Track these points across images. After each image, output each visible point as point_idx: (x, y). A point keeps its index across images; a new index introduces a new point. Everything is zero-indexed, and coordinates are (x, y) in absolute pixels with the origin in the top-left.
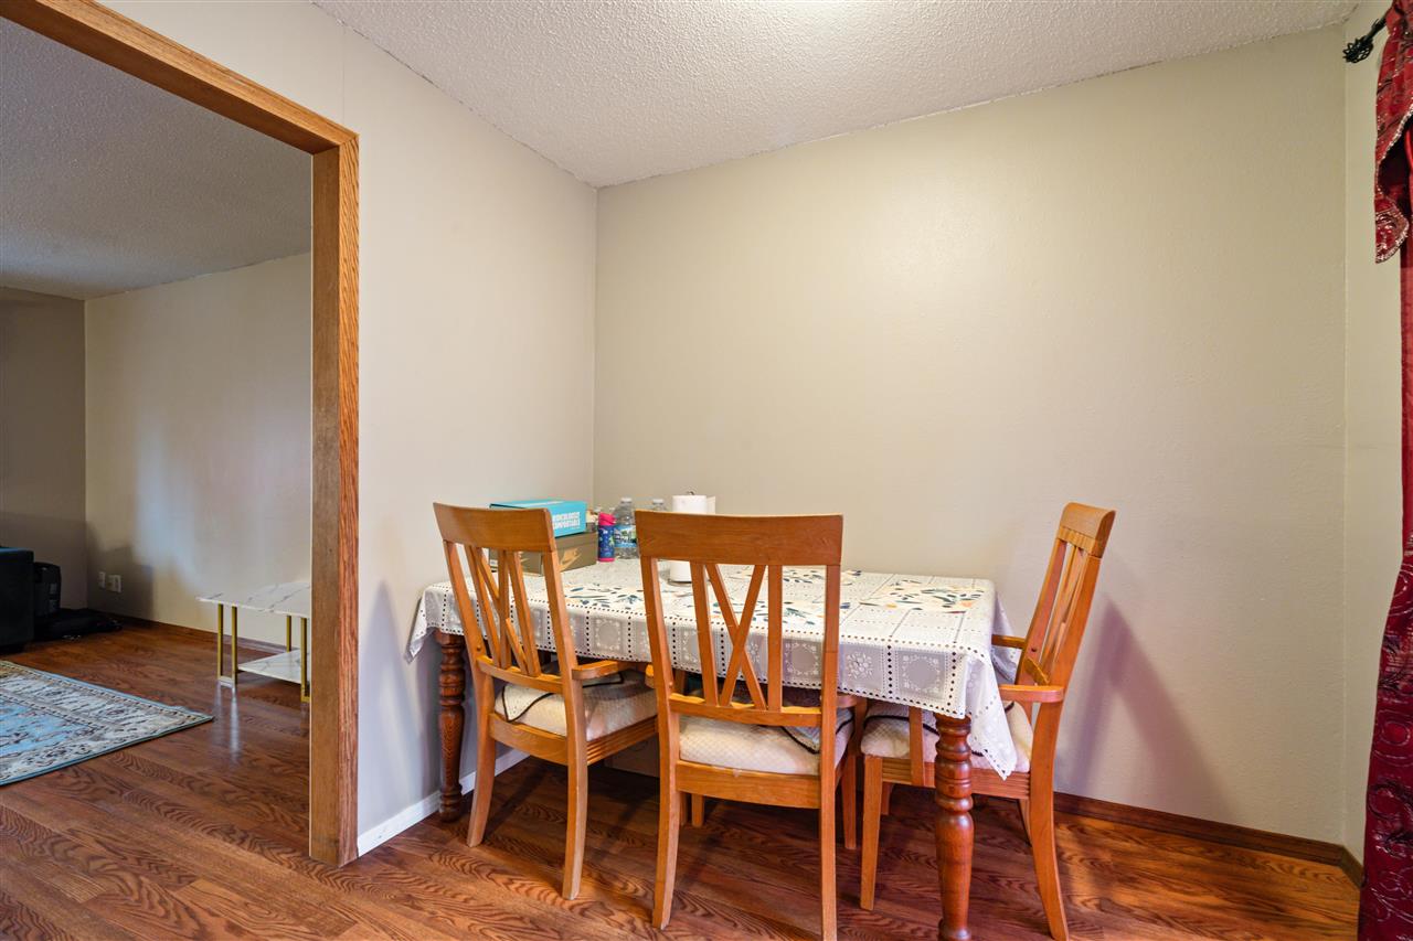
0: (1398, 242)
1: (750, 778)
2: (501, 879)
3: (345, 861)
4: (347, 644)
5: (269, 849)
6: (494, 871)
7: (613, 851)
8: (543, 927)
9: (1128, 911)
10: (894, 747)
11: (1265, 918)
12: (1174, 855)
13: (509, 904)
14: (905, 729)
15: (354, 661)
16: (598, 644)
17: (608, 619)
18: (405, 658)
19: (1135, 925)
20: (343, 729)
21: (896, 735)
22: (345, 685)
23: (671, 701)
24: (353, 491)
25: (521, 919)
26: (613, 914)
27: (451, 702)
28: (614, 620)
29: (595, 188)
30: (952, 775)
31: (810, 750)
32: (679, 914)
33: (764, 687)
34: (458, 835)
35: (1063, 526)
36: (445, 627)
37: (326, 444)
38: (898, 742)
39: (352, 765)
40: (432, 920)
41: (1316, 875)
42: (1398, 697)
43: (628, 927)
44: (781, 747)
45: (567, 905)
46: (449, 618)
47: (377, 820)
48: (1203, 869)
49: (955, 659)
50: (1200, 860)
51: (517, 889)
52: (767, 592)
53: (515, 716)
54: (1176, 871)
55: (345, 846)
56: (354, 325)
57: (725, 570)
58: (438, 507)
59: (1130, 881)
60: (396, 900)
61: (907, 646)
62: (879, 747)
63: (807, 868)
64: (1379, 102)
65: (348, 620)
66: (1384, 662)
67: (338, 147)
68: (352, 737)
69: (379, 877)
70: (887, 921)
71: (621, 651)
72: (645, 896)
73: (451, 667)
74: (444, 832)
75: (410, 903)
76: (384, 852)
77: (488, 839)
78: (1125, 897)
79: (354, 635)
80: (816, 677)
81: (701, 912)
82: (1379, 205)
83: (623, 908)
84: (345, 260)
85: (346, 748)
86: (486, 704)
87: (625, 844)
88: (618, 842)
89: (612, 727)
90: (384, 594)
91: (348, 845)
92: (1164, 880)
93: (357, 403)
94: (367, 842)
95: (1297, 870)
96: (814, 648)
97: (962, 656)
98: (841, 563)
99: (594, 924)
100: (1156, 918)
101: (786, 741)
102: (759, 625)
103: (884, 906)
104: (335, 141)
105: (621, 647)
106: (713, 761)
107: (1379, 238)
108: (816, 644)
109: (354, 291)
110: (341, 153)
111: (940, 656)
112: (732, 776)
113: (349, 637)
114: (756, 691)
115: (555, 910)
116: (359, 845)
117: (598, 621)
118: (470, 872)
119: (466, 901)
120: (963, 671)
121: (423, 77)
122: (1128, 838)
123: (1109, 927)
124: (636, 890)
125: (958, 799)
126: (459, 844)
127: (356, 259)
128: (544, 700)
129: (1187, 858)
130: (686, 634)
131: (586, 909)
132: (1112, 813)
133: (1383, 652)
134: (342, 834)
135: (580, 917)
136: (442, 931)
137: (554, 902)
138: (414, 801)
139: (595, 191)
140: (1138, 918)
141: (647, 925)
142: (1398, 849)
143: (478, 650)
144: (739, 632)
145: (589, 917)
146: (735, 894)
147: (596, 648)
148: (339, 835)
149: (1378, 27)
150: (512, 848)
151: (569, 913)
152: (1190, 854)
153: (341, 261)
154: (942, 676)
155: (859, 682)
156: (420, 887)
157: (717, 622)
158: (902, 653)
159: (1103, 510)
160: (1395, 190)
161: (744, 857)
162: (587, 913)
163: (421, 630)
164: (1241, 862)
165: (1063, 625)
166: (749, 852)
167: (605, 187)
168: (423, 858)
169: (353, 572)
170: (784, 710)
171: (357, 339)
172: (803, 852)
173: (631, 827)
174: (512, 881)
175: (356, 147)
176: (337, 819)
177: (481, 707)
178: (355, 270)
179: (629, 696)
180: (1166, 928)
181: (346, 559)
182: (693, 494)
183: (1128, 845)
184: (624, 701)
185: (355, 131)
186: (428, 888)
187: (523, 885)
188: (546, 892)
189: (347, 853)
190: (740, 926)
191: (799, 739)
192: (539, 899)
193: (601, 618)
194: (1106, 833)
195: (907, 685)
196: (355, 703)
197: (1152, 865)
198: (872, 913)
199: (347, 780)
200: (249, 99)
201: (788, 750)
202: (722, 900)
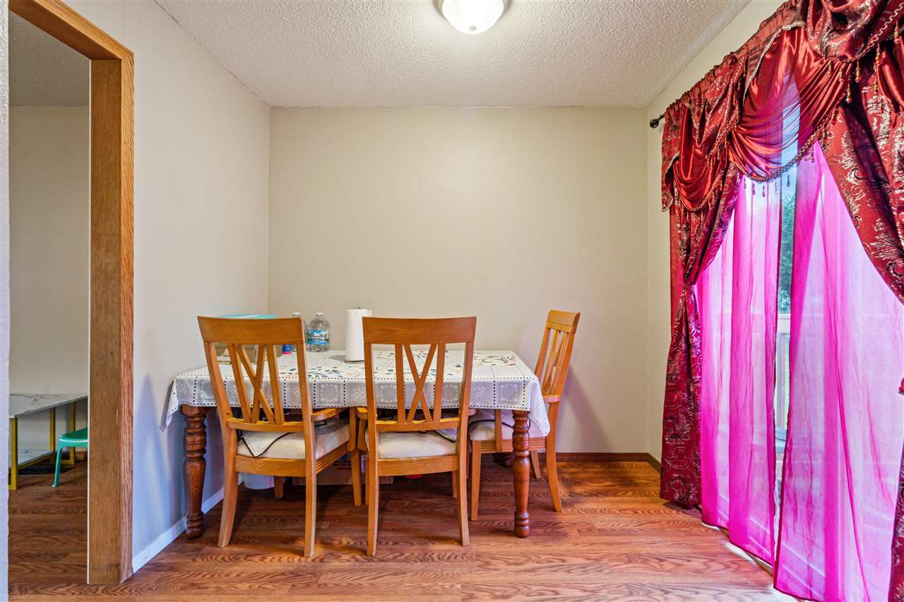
0: (669, 205)
1: (422, 461)
2: (257, 558)
3: (124, 578)
4: (126, 420)
5: (43, 589)
6: (248, 556)
7: (323, 527)
8: (300, 574)
9: (581, 494)
10: (487, 434)
11: (627, 485)
12: (591, 470)
13: (270, 569)
14: (492, 425)
15: (131, 432)
16: (322, 400)
17: (329, 384)
18: (161, 428)
19: (584, 499)
20: (123, 482)
21: (487, 429)
22: (125, 450)
23: (378, 425)
24: (130, 310)
25: (283, 574)
26: (341, 557)
27: (197, 455)
28: (333, 384)
29: (270, 106)
30: (522, 440)
31: (452, 441)
32: (379, 547)
33: (431, 411)
34: (207, 544)
35: (549, 321)
36: (196, 403)
37: (106, 275)
38: (489, 432)
39: (129, 507)
40: (219, 591)
41: (640, 467)
42: (673, 382)
43: (353, 560)
44: (437, 442)
45: (309, 560)
46: (199, 396)
47: (144, 545)
48: (604, 473)
49: (525, 383)
50: (601, 470)
51: (271, 561)
52: (436, 360)
53: (259, 453)
54: (594, 476)
55: (124, 567)
56: (131, 190)
57: (415, 348)
58: (200, 318)
59: (578, 483)
60: (183, 589)
61: (503, 380)
62: (480, 436)
63: (438, 510)
64: (663, 148)
65: (126, 402)
66: (668, 369)
67: (121, 60)
68: (130, 487)
69: (158, 580)
70: (485, 523)
71: (338, 402)
72: (355, 543)
73: (198, 430)
74: (196, 545)
75: (196, 587)
76: (153, 566)
77: (233, 541)
78: (578, 490)
79: (130, 413)
80: (456, 402)
81: (391, 543)
82: (663, 189)
83: (346, 552)
84: (125, 142)
85: (125, 495)
86: (232, 450)
87: (329, 522)
88: (324, 523)
89: (329, 449)
90: (148, 384)
91: (126, 565)
92: (591, 480)
93: (132, 245)
94: (138, 563)
95: (634, 466)
96: (456, 387)
97: (528, 382)
98: (475, 341)
99: (331, 564)
100: (591, 495)
101: (439, 439)
102: (431, 378)
103: (482, 517)
104: (119, 56)
105: (339, 398)
106: (401, 456)
107: (663, 202)
108: (458, 384)
109: (131, 165)
110: (122, 65)
111: (518, 383)
112: (412, 461)
113: (127, 415)
114: (427, 414)
115: (303, 564)
116: (134, 565)
117: (322, 386)
118: (231, 560)
119: (238, 575)
120: (528, 388)
121: (173, 18)
122: (573, 467)
123: (575, 502)
124: (348, 542)
125: (523, 451)
126: (212, 548)
127: (132, 143)
128: (280, 440)
129: (596, 470)
130: (382, 387)
131: (323, 559)
132: (566, 458)
133: (668, 366)
134: (122, 559)
135: (321, 564)
136: (231, 594)
137: (300, 561)
138: (166, 529)
139: (269, 108)
140: (585, 496)
141: (364, 556)
142: (672, 441)
143: (228, 414)
144: (420, 381)
145: (326, 562)
146: (405, 530)
147: (321, 402)
148: (120, 559)
149: (662, 117)
150: (253, 541)
151: (313, 564)
152: (597, 468)
153: (123, 143)
154: (519, 392)
155: (478, 401)
156: (198, 577)
157: (409, 378)
158: (500, 384)
159: (573, 313)
160: (670, 185)
161: (402, 513)
162: (324, 560)
163: (174, 407)
164: (615, 467)
165: (555, 368)
166: (404, 510)
167: (277, 107)
168: (188, 563)
169: (130, 367)
170: (442, 421)
171: (132, 200)
172: (432, 504)
173: (328, 513)
174: (264, 558)
175: (132, 62)
176: (118, 549)
177: (229, 453)
178: (131, 150)
179: (334, 431)
180: (595, 497)
181: (125, 358)
182: (359, 308)
183: (573, 470)
184: (332, 434)
185: (133, 51)
186: (204, 576)
187: (274, 558)
188: (292, 557)
189: (125, 572)
190: (415, 543)
191: (446, 436)
192: (289, 562)
193: (324, 384)
194: (564, 467)
195: (502, 399)
196: (131, 462)
197: (584, 475)
198: (478, 521)
199: (126, 519)
200: (64, 18)
201: (441, 443)
202: (400, 535)
